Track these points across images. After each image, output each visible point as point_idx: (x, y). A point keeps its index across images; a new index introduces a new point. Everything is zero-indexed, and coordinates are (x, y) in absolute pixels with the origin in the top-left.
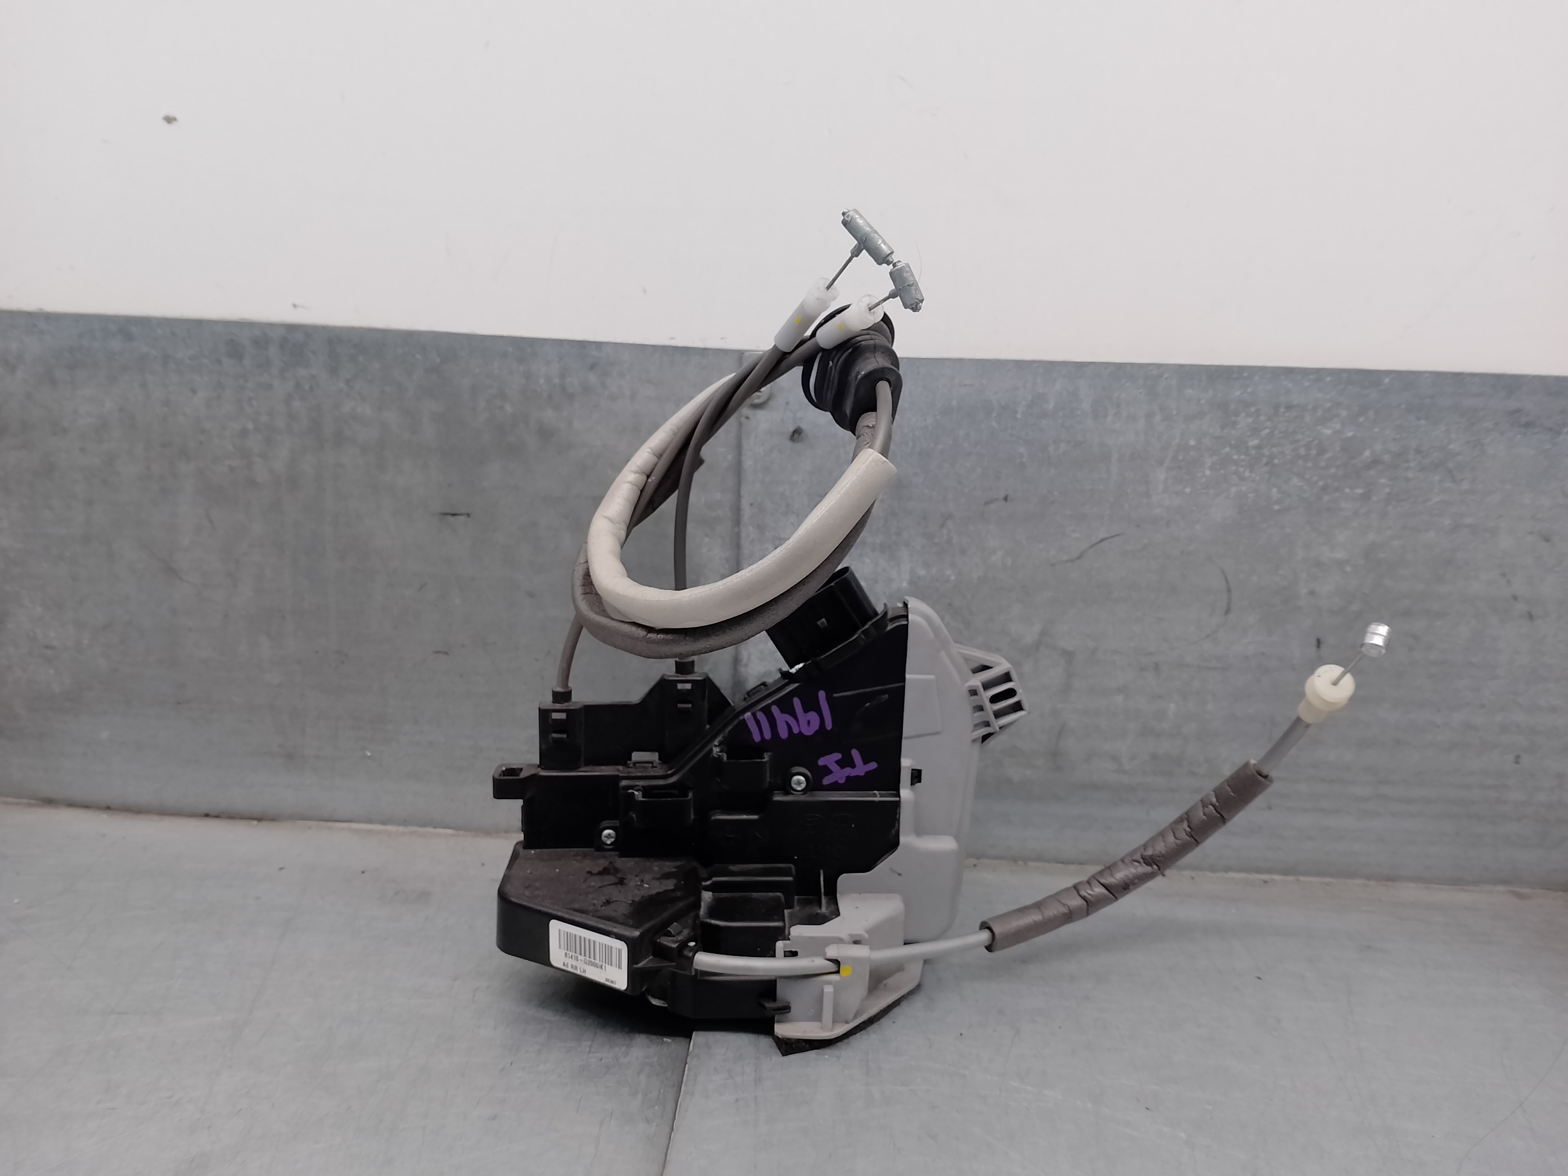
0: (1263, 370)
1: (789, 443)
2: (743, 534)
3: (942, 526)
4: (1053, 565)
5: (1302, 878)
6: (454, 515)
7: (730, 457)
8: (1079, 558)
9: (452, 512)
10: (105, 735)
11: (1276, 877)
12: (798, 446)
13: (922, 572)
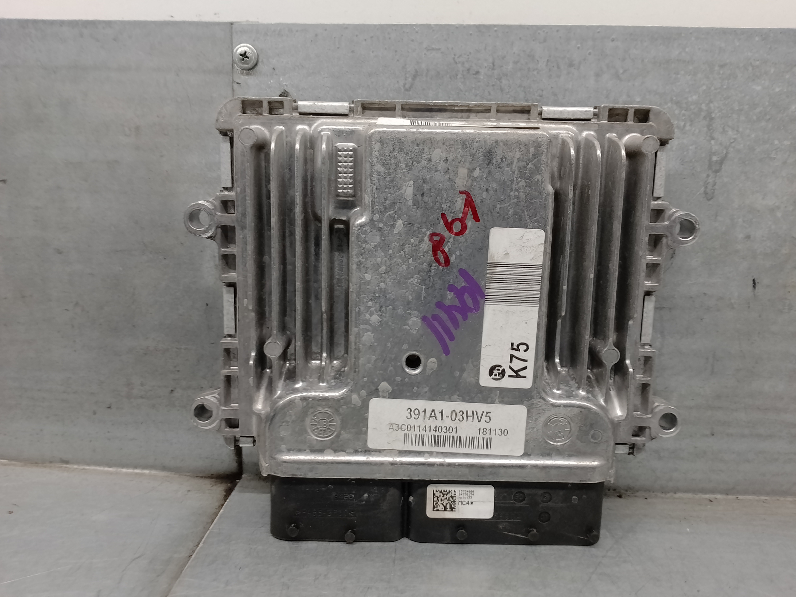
0: (698, 31)
5: (740, 497)
11: (719, 496)
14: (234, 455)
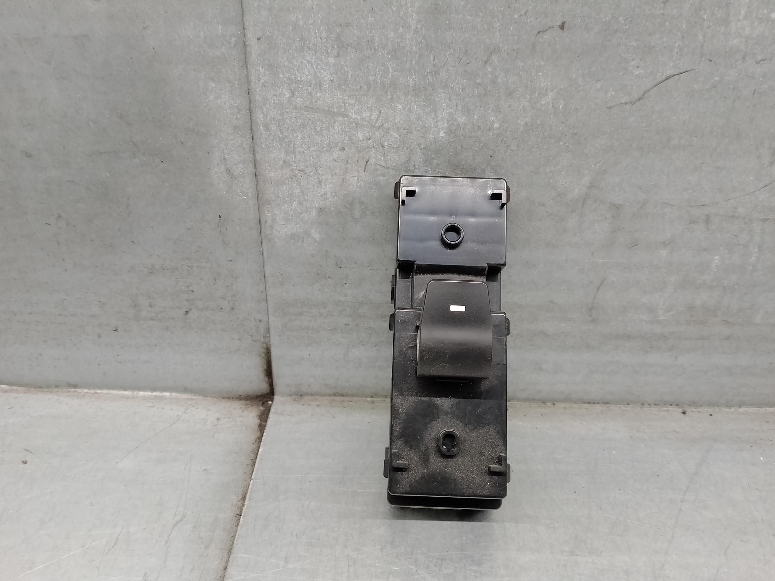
4: (610, 108)
8: (639, 99)
14: (264, 376)
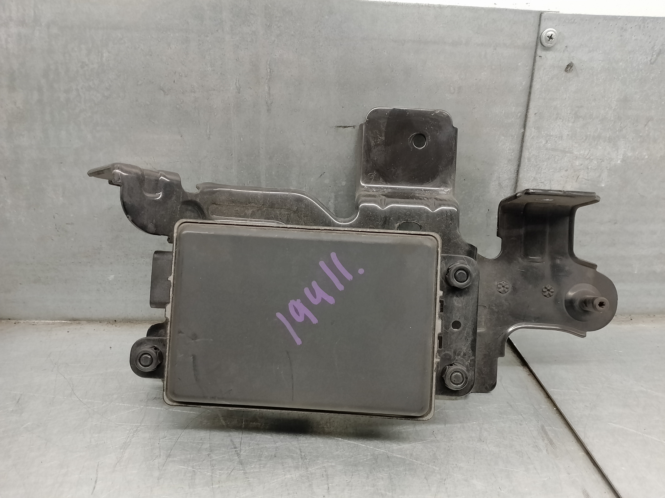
1: (564, 74)
2: (527, 134)
3: (646, 125)
6: (345, 127)
7: (524, 83)
9: (343, 125)
10: (112, 277)
12: (569, 75)
13: (630, 154)
